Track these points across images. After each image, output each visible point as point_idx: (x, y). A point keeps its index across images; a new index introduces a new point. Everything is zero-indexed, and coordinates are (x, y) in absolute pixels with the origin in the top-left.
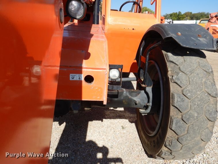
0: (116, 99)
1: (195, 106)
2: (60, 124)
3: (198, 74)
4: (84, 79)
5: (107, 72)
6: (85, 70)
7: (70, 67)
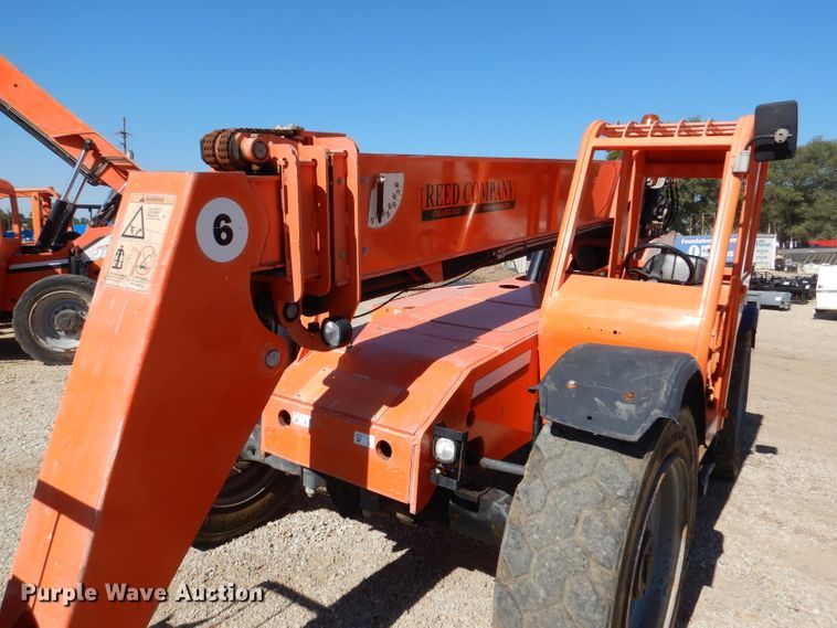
0: (474, 515)
1: (544, 571)
2: (395, 549)
3: (577, 493)
4: (377, 447)
5: (416, 442)
6: (380, 428)
7: (357, 418)
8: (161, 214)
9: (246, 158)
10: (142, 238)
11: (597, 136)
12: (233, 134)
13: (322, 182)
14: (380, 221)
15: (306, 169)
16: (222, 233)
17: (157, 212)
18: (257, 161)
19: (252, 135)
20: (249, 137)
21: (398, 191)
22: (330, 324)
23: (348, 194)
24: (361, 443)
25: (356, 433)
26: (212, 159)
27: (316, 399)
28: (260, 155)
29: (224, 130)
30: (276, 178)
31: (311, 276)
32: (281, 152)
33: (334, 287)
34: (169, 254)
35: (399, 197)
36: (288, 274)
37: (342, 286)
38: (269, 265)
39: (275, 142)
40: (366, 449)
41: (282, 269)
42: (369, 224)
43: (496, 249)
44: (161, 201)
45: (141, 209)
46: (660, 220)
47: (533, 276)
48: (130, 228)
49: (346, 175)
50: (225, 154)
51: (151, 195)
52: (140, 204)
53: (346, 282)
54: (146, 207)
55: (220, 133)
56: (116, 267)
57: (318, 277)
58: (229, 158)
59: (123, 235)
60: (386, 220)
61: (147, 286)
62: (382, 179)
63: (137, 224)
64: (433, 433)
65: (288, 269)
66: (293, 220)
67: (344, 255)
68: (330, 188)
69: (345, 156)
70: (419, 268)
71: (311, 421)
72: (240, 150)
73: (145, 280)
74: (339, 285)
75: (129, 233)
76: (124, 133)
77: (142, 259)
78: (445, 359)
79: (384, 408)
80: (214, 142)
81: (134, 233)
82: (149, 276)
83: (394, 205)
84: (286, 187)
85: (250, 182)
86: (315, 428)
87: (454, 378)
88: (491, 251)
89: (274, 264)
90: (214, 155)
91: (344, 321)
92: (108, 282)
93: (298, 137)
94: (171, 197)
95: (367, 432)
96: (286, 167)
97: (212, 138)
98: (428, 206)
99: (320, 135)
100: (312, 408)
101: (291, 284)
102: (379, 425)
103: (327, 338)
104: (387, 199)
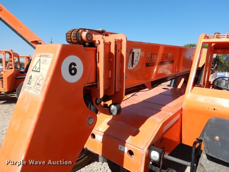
4: (128, 152)
5: (144, 153)
6: (129, 145)
7: (120, 140)
8: (47, 62)
9: (84, 40)
10: (39, 72)
11: (204, 38)
12: (79, 30)
13: (113, 51)
14: (132, 67)
15: (107, 45)
16: (72, 70)
17: (46, 61)
18: (88, 41)
19: (86, 31)
20: (85, 31)
21: (139, 56)
22: (113, 106)
23: (122, 56)
24: (122, 150)
25: (120, 145)
26: (70, 41)
27: (104, 130)
28: (89, 39)
29: (75, 29)
30: (95, 48)
31: (107, 88)
32: (97, 38)
33: (115, 92)
34: (49, 79)
35: (139, 58)
36: (98, 87)
37: (118, 91)
38: (90, 84)
39: (95, 34)
40: (123, 152)
41: (96, 85)
42: (128, 68)
43: (167, 77)
44: (47, 56)
45: (40, 59)
46: (214, 68)
47: (172, 85)
48: (35, 68)
49: (121, 48)
50: (75, 38)
51: (44, 54)
52: (40, 58)
53: (120, 90)
54: (42, 59)
55: (74, 30)
56: (28, 84)
57: (109, 88)
58: (77, 40)
59: (32, 71)
60: (134, 66)
61: (39, 93)
62: (134, 51)
63: (38, 66)
64: (150, 149)
65: (98, 85)
66: (101, 65)
67: (119, 79)
68: (116, 53)
69: (121, 41)
70: (144, 84)
71: (103, 139)
72: (81, 37)
73: (39, 90)
74: (117, 91)
75: (34, 69)
76: (51, 42)
77: (38, 81)
78: (151, 117)
79: (130, 137)
80: (71, 34)
81: (36, 70)
82: (40, 88)
83: (137, 61)
84: (99, 52)
85: (84, 49)
86: (104, 142)
87: (156, 126)
88: (165, 78)
89: (93, 83)
90: (71, 39)
91: (118, 105)
92: (25, 90)
93: (103, 34)
94: (51, 55)
95: (124, 145)
96: (99, 44)
97: (70, 32)
98: (148, 61)
99: (111, 33)
100: (103, 134)
101: (99, 91)
102: (128, 143)
103: (111, 112)
104: (135, 59)
